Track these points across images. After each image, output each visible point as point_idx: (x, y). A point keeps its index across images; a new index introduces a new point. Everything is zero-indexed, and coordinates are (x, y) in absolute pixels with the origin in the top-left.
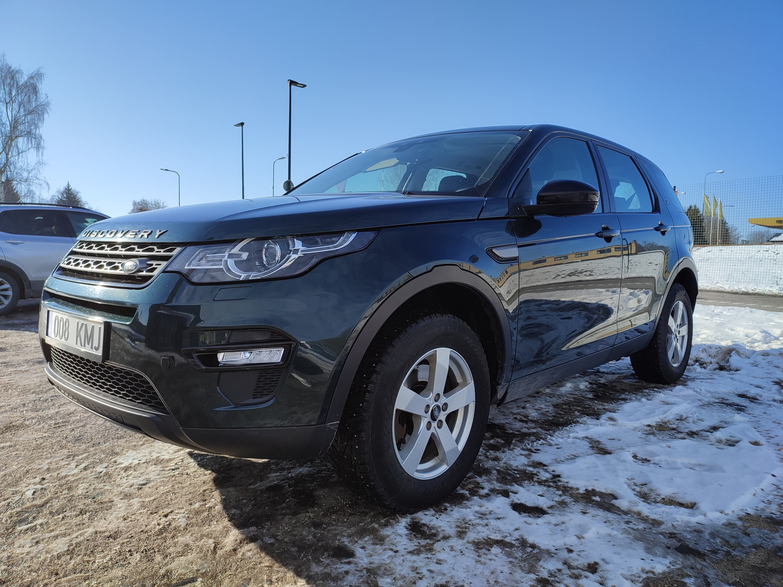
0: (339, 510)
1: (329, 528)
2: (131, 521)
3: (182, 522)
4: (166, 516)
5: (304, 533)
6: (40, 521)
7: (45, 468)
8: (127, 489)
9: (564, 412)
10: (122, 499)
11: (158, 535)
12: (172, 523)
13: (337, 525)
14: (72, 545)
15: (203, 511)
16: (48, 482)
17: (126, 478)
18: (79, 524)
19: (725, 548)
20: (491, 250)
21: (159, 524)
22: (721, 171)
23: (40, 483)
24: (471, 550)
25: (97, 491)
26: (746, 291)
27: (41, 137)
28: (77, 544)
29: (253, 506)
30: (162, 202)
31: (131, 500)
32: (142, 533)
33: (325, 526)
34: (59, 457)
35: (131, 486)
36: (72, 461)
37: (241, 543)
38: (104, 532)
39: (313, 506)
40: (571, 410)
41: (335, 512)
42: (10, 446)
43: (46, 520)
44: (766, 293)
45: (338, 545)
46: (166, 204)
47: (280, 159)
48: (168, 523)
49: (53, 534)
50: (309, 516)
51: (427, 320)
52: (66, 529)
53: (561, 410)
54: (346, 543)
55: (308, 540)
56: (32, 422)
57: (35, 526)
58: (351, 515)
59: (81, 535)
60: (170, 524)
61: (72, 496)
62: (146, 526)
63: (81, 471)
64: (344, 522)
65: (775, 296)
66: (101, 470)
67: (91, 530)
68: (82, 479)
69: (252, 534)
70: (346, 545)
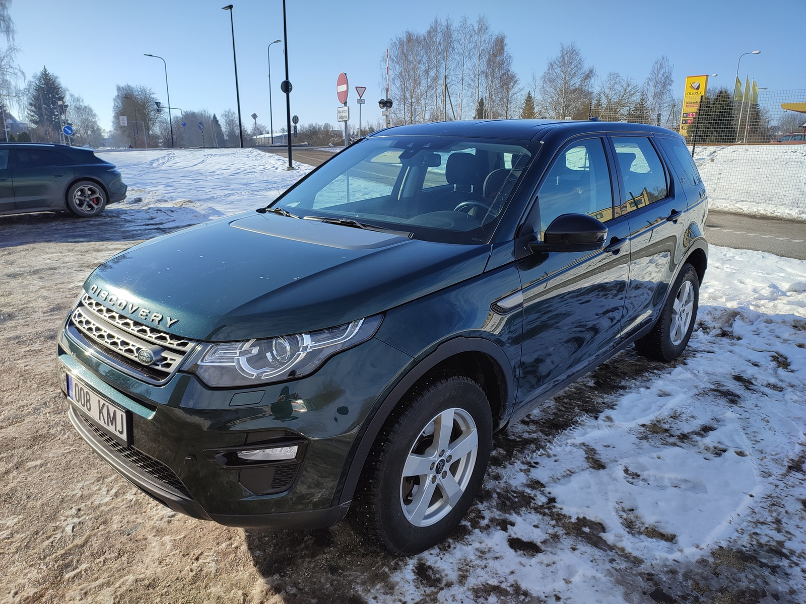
0: (353, 549)
1: (345, 573)
2: (166, 565)
3: (212, 567)
4: (197, 559)
5: (322, 580)
6: (84, 566)
7: (79, 495)
8: (158, 523)
9: (565, 407)
10: (154, 536)
11: (192, 584)
12: (203, 569)
13: (351, 569)
14: (117, 597)
15: (230, 553)
16: (85, 514)
17: (155, 508)
18: (120, 570)
19: (695, 593)
20: (496, 304)
21: (192, 571)
22: (758, 52)
23: (77, 515)
24: (471, 599)
25: (130, 525)
26: (765, 214)
27: (10, 19)
28: (121, 595)
29: (276, 545)
30: (148, 89)
31: (164, 538)
32: (178, 581)
33: (340, 571)
34: (90, 480)
35: (162, 519)
36: (102, 486)
37: (267, 594)
38: (143, 580)
39: (329, 545)
40: (571, 404)
41: (349, 553)
42: (42, 465)
43: (89, 565)
44: (784, 217)
45: (353, 595)
46: (153, 91)
47: (275, 42)
48: (199, 569)
49: (98, 583)
50: (327, 559)
51: (432, 390)
52: (108, 577)
53: (562, 406)
54: (360, 593)
55: (327, 589)
56: (57, 430)
57: (81, 572)
58: (364, 555)
59: (123, 583)
60: (201, 570)
61: (109, 532)
62: (180, 571)
63: (113, 499)
64: (358, 566)
65: (793, 221)
66: (132, 497)
67: (131, 578)
68: (115, 509)
69: (276, 583)
70: (360, 596)
